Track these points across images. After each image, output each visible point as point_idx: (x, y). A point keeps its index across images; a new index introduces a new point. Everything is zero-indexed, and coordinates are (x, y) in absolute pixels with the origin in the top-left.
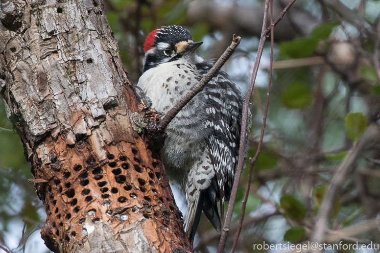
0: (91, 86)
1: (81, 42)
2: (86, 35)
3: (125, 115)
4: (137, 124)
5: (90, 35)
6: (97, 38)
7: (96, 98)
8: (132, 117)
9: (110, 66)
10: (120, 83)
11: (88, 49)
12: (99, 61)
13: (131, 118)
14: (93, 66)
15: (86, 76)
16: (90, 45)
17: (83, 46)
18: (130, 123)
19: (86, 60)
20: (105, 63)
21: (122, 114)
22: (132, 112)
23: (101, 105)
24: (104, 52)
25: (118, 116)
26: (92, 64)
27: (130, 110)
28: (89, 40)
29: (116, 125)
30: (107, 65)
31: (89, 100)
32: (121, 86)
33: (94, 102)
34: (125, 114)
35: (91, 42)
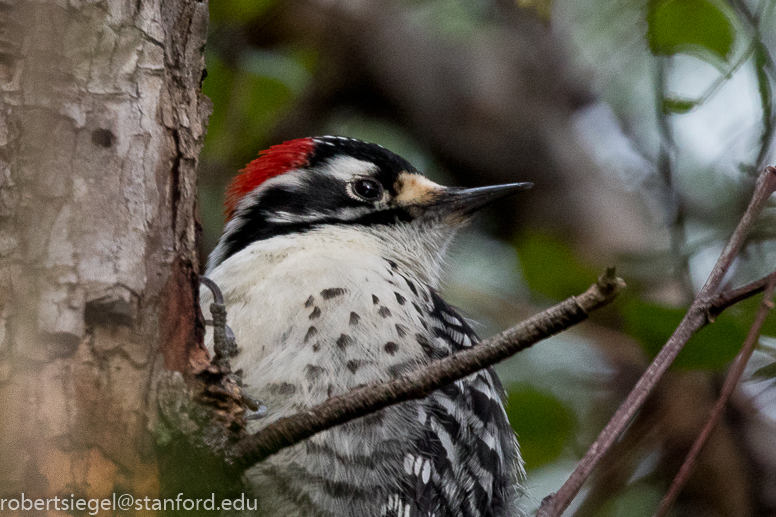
0: (71, 221)
1: (102, 62)
2: (128, 49)
3: (137, 367)
4: (167, 412)
5: (141, 53)
6: (158, 73)
7: (74, 270)
8: (159, 384)
9: (160, 182)
10: (166, 254)
11: (116, 97)
12: (134, 151)
13: (154, 386)
14: (106, 160)
15: (69, 183)
16: (126, 88)
17: (105, 79)
18: (146, 399)
19: (92, 128)
20: (148, 167)
21: (133, 357)
22: (166, 365)
23: (79, 301)
24: (160, 130)
25: (116, 361)
26: (105, 152)
27: (161, 357)
28: (129, 66)
29: (97, 384)
30: (151, 175)
31: (49, 265)
32: (164, 265)
33: (62, 280)
34: (141, 360)
35: (132, 78)
